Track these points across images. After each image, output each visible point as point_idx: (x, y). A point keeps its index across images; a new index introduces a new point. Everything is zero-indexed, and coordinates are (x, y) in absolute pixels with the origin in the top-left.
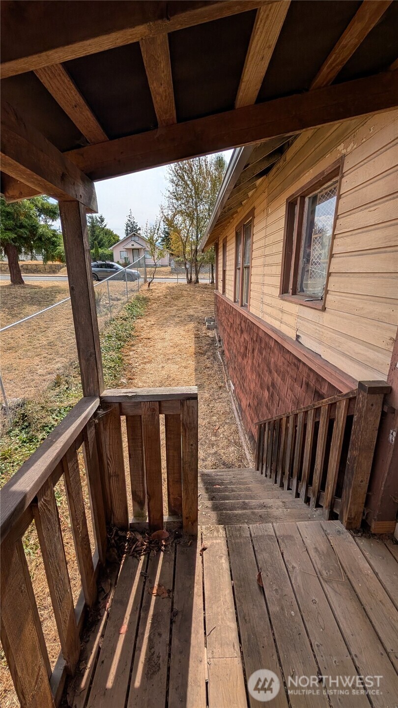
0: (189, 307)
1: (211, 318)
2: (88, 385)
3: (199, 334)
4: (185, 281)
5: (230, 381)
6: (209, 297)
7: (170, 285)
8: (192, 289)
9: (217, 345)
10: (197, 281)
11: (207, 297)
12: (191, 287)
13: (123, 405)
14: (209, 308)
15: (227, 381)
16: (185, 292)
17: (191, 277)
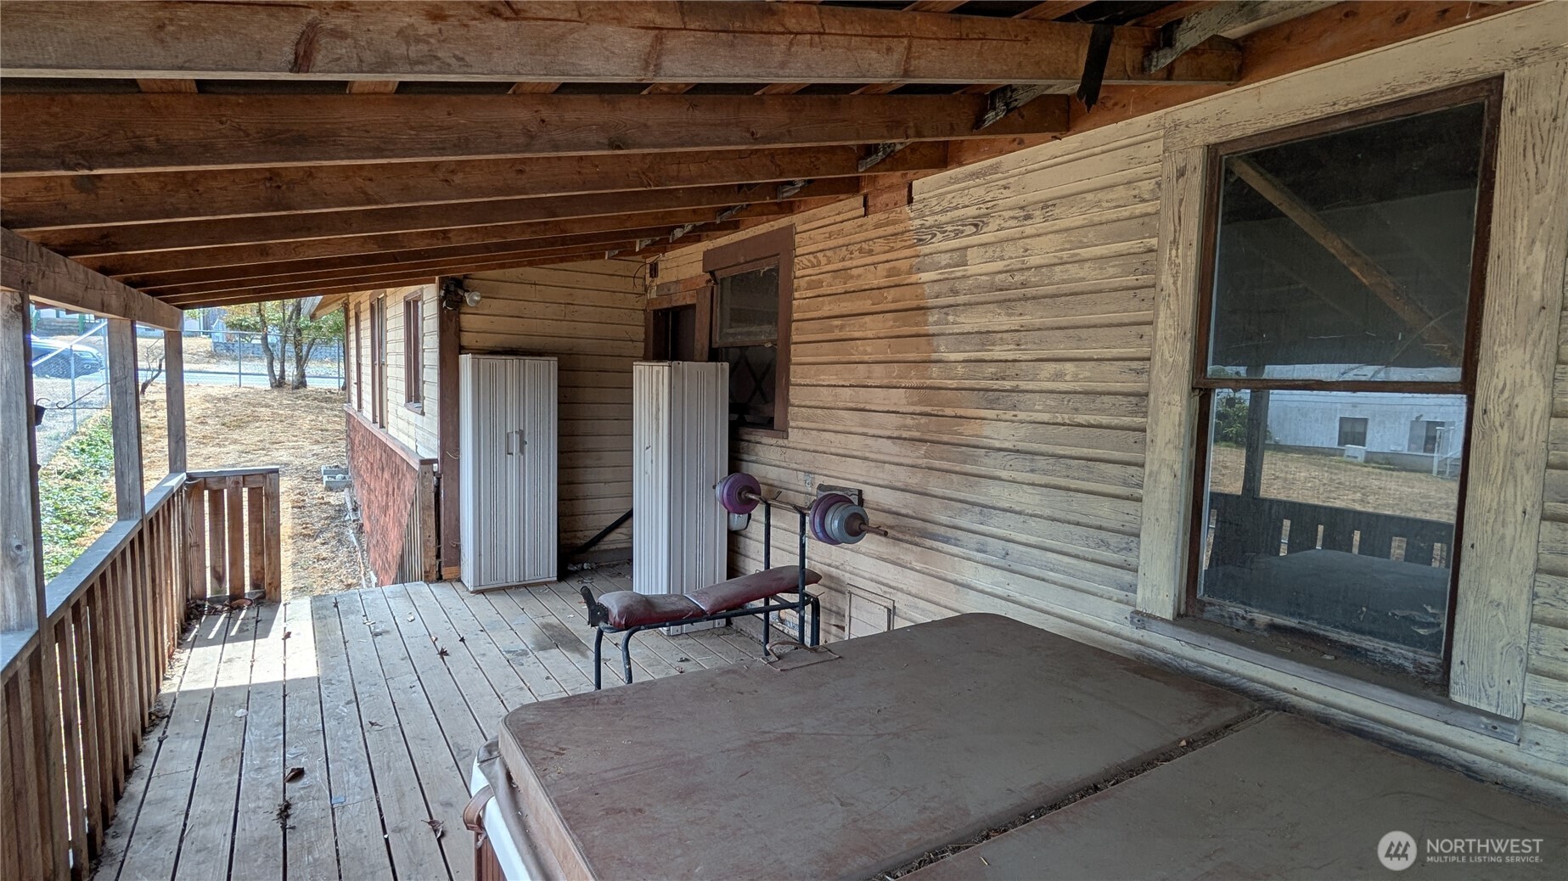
0: (277, 446)
1: (337, 466)
2: (176, 463)
3: (303, 501)
4: (264, 383)
5: (372, 573)
6: (335, 422)
7: (215, 392)
8: (285, 402)
9: (347, 517)
10: (302, 384)
11: (329, 422)
12: (284, 397)
13: (208, 480)
14: (334, 447)
15: (365, 574)
16: (263, 409)
17: (283, 371)
